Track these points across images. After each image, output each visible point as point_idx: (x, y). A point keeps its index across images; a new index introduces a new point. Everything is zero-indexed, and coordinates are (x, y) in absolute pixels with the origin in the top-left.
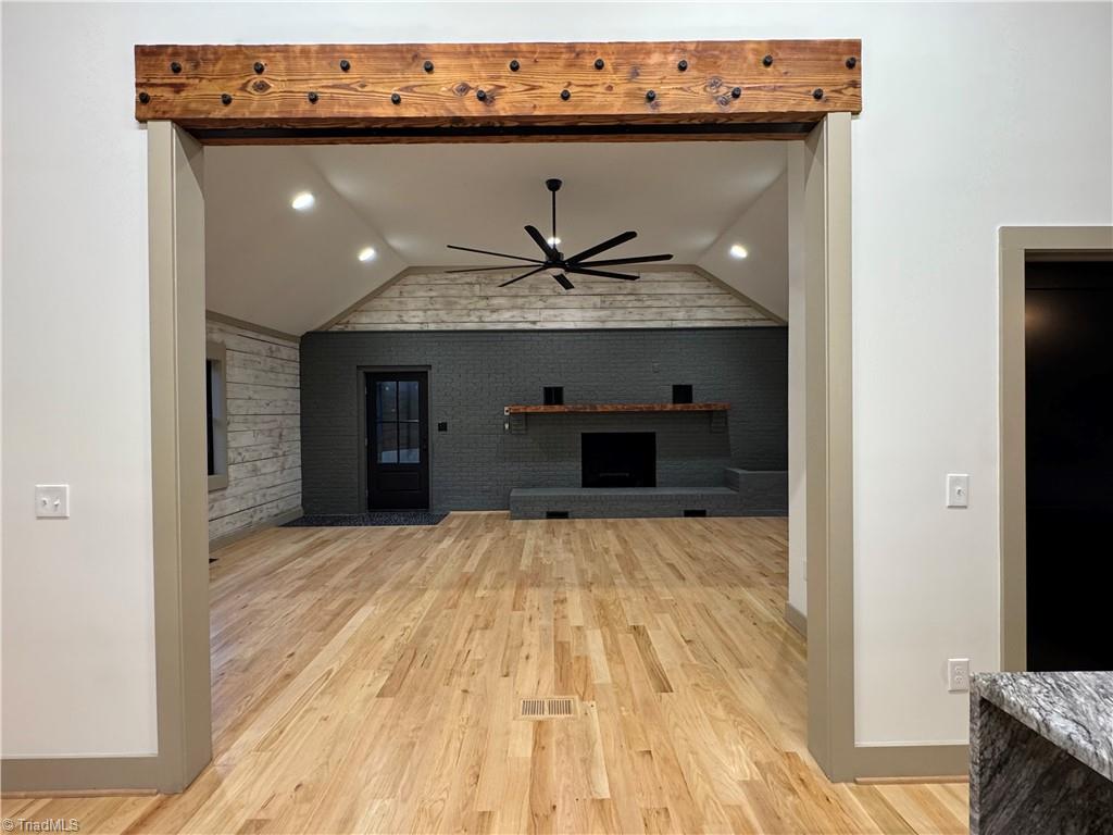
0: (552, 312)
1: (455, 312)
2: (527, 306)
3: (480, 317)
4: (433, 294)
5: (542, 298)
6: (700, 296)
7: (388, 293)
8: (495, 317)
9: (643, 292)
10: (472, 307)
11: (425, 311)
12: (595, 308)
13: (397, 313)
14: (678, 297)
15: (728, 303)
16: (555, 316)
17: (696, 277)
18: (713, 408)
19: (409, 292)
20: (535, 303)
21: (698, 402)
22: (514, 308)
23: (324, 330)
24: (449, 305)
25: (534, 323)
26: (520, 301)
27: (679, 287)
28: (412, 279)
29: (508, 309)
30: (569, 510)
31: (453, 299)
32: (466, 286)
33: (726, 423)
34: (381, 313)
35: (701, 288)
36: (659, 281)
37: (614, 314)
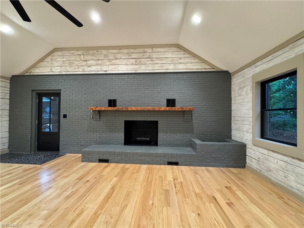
0: (113, 66)
1: (73, 67)
2: (103, 64)
3: (83, 69)
4: (64, 59)
5: (110, 60)
6: (180, 58)
7: (46, 60)
8: (89, 69)
9: (153, 57)
10: (80, 65)
11: (61, 67)
12: (132, 64)
13: (50, 68)
14: (170, 59)
15: (193, 61)
16: (115, 68)
17: (178, 50)
18: (185, 109)
19: (55, 59)
20: (106, 62)
21: (178, 107)
22: (97, 65)
23: (22, 74)
24: (71, 65)
25: (106, 71)
26: (100, 62)
27: (171, 54)
28: (56, 53)
29: (95, 65)
30: (109, 159)
31: (72, 62)
32: (78, 56)
33: (192, 117)
34: (44, 68)
35: (181, 54)
36: (162, 52)
37: (141, 67)
